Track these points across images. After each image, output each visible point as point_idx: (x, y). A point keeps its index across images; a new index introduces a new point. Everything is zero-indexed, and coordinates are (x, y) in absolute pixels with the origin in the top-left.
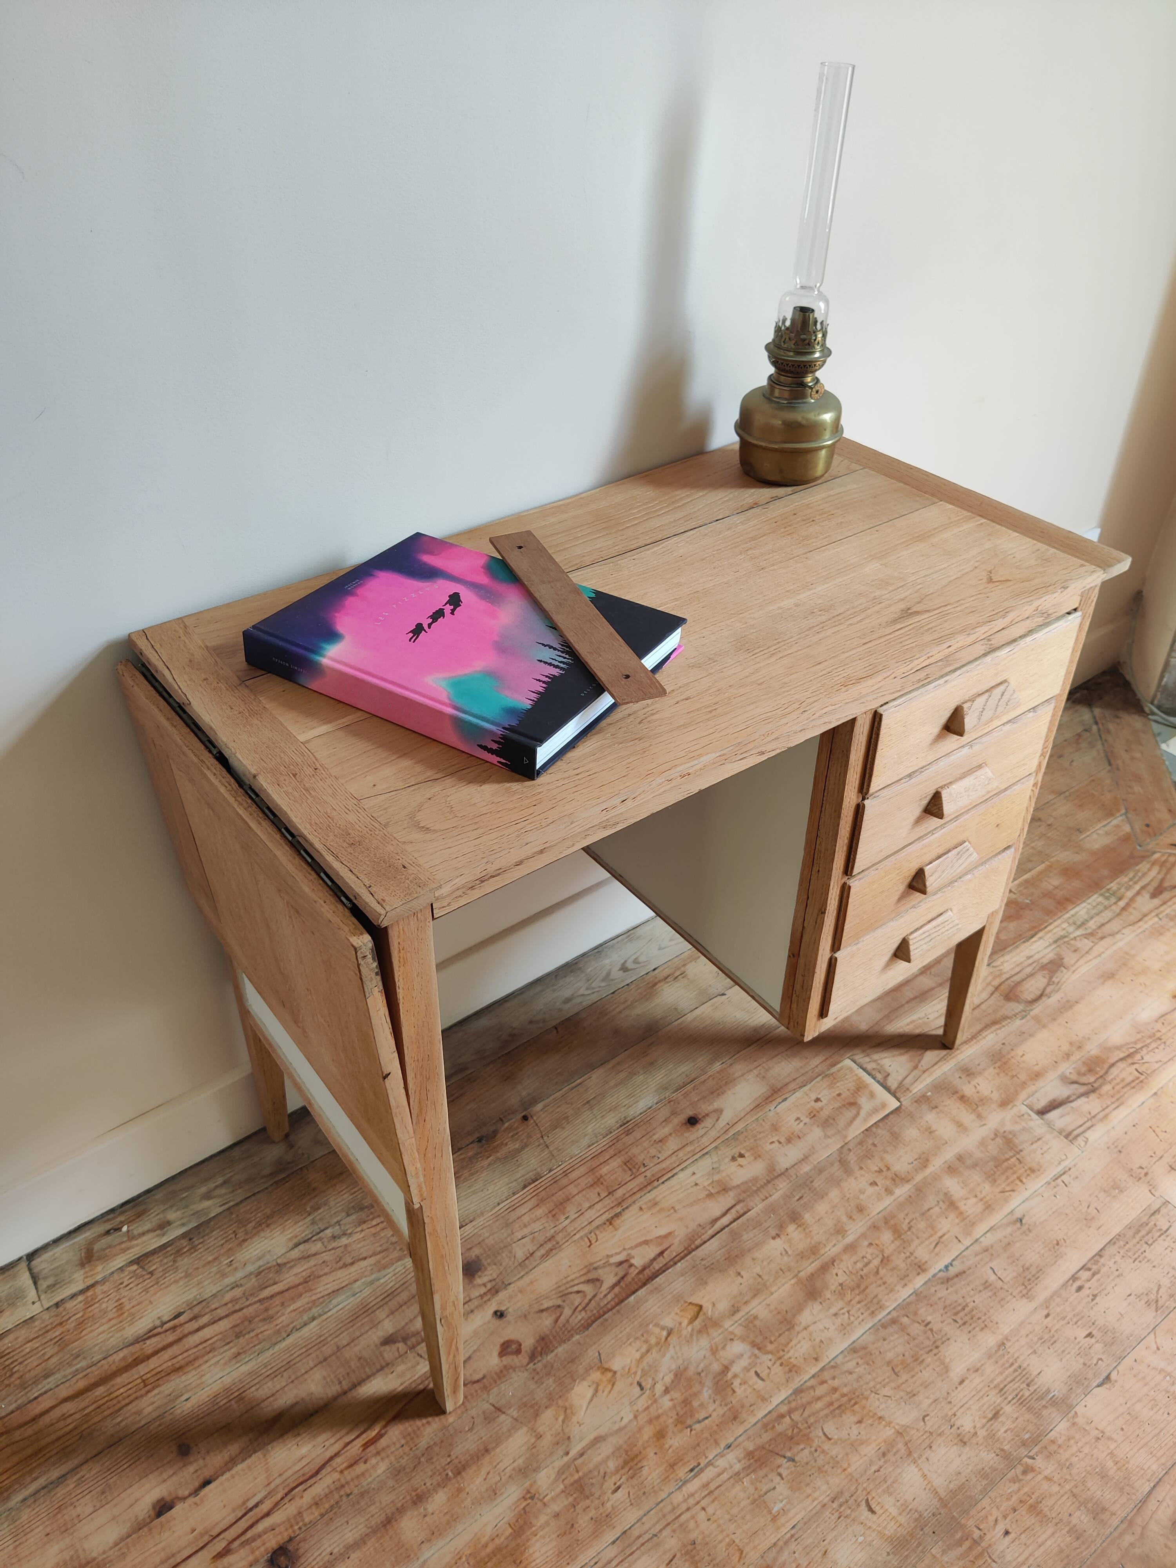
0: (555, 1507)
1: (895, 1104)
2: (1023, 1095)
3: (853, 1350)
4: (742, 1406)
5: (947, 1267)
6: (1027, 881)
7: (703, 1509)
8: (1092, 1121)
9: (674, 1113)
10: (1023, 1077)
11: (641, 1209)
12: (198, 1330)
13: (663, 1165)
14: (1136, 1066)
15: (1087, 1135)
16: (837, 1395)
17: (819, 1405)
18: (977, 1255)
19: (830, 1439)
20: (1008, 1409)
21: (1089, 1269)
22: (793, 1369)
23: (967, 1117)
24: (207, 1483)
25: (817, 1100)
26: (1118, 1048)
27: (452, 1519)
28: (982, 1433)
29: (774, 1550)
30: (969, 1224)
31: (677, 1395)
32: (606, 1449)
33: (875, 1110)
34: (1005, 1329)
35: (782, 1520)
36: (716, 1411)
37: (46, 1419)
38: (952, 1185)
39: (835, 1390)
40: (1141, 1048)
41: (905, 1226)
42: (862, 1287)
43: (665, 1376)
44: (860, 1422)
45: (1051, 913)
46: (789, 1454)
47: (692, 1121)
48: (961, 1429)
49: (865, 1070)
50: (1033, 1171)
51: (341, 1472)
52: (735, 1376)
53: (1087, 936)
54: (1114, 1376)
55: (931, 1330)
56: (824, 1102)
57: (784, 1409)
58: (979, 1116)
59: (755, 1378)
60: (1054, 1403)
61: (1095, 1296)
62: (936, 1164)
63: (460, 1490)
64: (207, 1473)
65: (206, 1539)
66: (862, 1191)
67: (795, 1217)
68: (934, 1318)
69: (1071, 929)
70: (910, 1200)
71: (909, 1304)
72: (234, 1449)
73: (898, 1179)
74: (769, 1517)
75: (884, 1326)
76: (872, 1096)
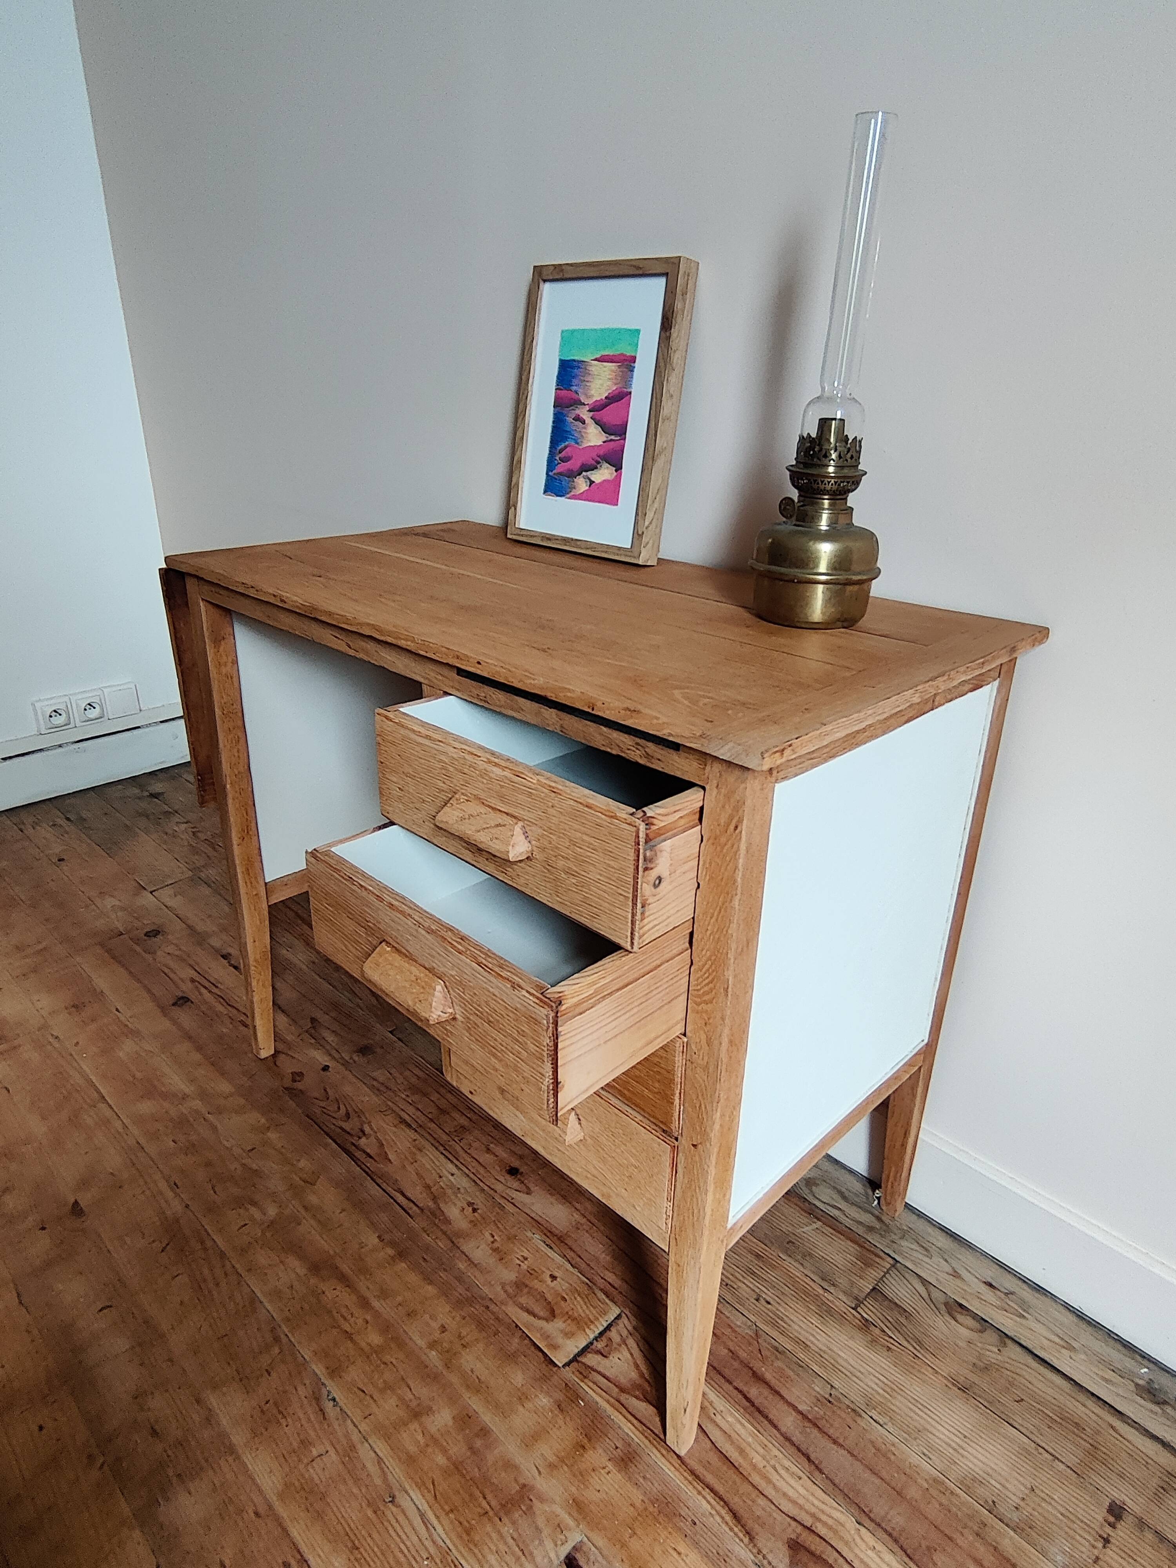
1: (560, 1359)
2: (601, 1541)
3: (253, 1300)
4: (219, 1216)
5: (332, 1399)
7: (144, 1193)
10: (635, 1545)
11: (415, 1140)
13: (461, 1153)
16: (211, 1285)
17: (206, 1271)
18: (346, 1436)
19: (173, 1278)
22: (243, 1251)
23: (547, 1450)
25: (553, 1278)
27: (182, 1064)
30: (387, 1433)
33: (546, 1337)
34: (248, 1458)
36: (220, 1198)
38: (443, 1418)
39: (217, 1284)
41: (387, 1358)
44: (182, 1303)
46: (169, 1248)
47: (513, 1171)
48: (150, 1397)
49: (608, 1328)
50: (468, 1532)
52: (247, 1210)
56: (552, 1285)
57: (209, 1244)
58: (553, 1467)
59: (242, 1225)
62: (472, 1401)
63: (199, 1065)
66: (433, 1317)
67: (402, 1254)
68: (273, 1380)
70: (422, 1366)
71: (294, 1356)
75: (273, 1330)
76: (569, 1335)
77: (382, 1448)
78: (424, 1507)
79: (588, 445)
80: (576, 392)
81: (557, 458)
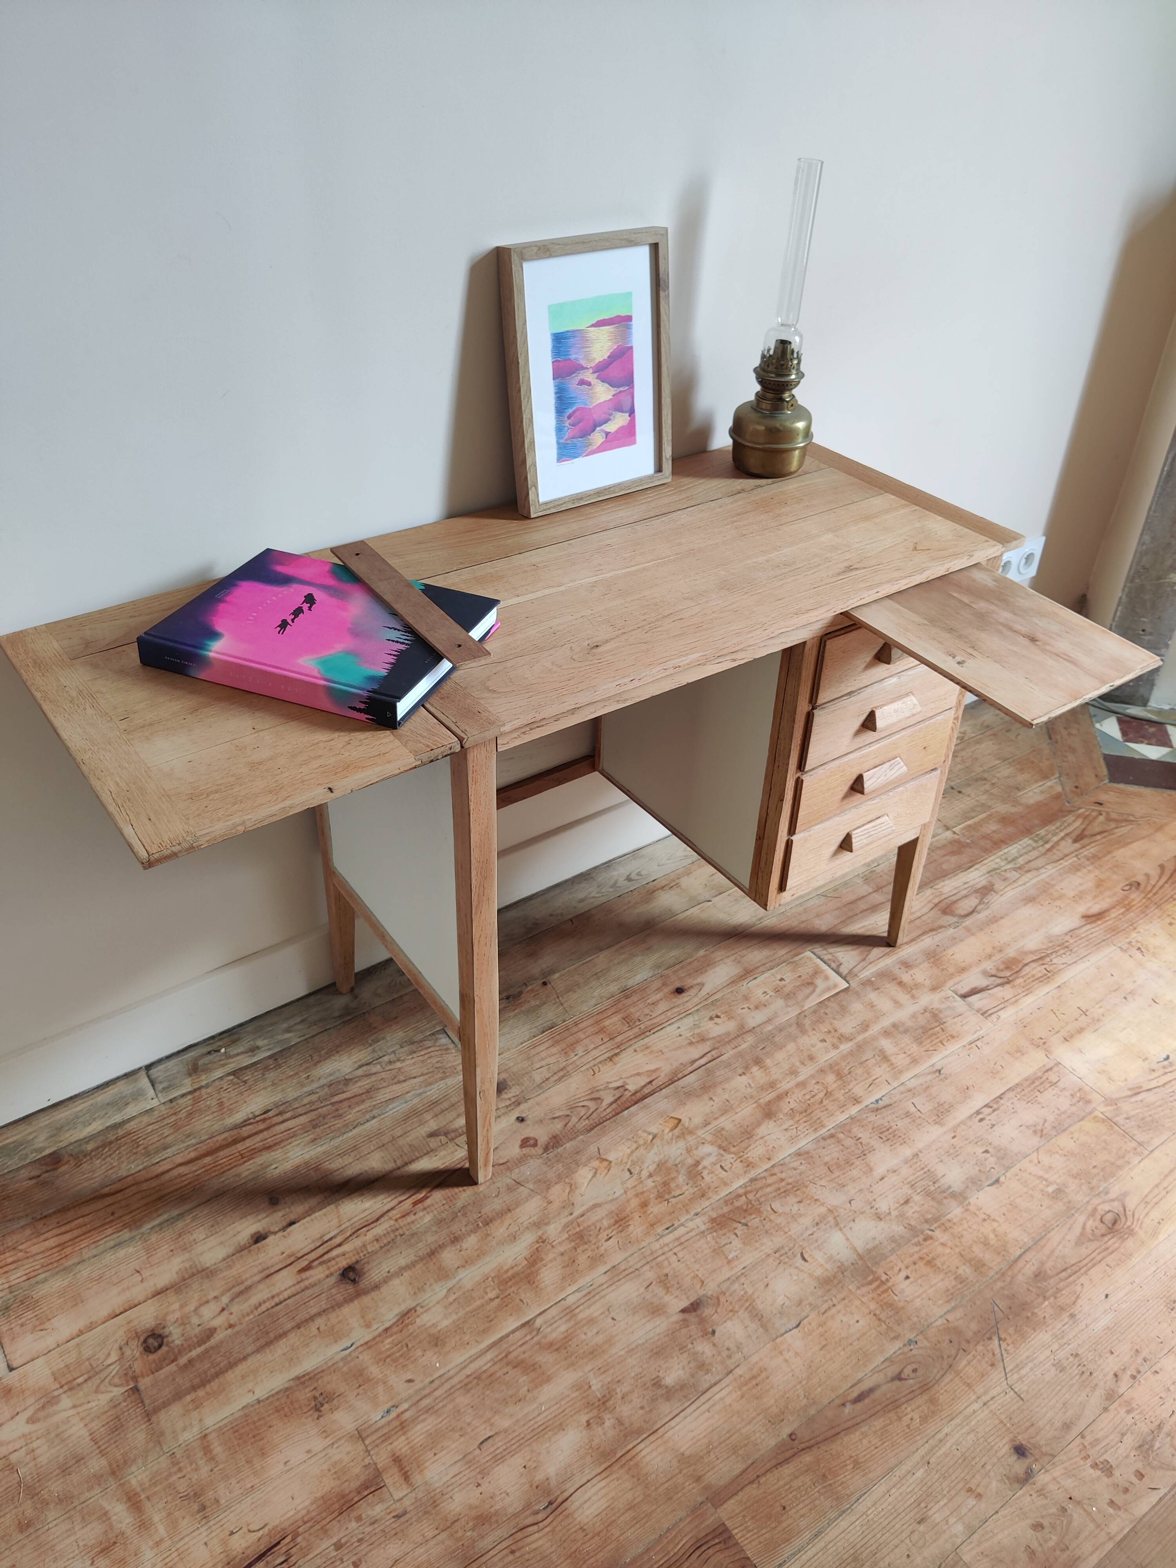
0: (561, 1249)
1: (844, 985)
2: (950, 983)
3: (798, 1154)
4: (709, 1188)
5: (877, 1101)
6: (969, 826)
7: (675, 1254)
8: (1004, 1004)
9: (664, 984)
11: (635, 1051)
12: (283, 1122)
13: (655, 1021)
14: (1045, 966)
15: (999, 1013)
16: (783, 1184)
17: (769, 1189)
18: (902, 1093)
19: (775, 1212)
20: (917, 1198)
21: (991, 1107)
22: (749, 1165)
23: (903, 997)
24: (292, 1223)
25: (782, 980)
26: (1032, 953)
27: (481, 1254)
28: (894, 1213)
29: (728, 1282)
30: (897, 1072)
31: (658, 1179)
32: (601, 1212)
33: (828, 989)
34: (920, 1145)
35: (736, 1263)
36: (689, 1191)
37: (167, 1177)
38: (887, 1044)
39: (782, 1180)
40: (1051, 953)
41: (846, 1072)
42: (809, 1112)
43: (650, 1163)
44: (800, 1202)
45: (987, 851)
46: (743, 1221)
47: (679, 991)
48: (879, 1210)
49: (822, 960)
50: (953, 1037)
51: (396, 1220)
52: (705, 1168)
53: (1015, 869)
54: (1002, 1179)
55: (861, 1143)
56: (787, 981)
57: (741, 1191)
58: (913, 997)
59: (721, 1170)
60: (953, 1195)
61: (993, 1125)
62: (875, 1029)
63: (488, 1235)
64: (292, 1217)
65: (293, 1259)
66: (813, 1046)
67: (758, 1062)
68: (865, 1136)
69: (1003, 864)
70: (851, 1053)
71: (844, 1125)
72: (313, 1202)
73: (843, 1038)
74: (725, 1261)
75: (824, 1139)
76: (827, 978)
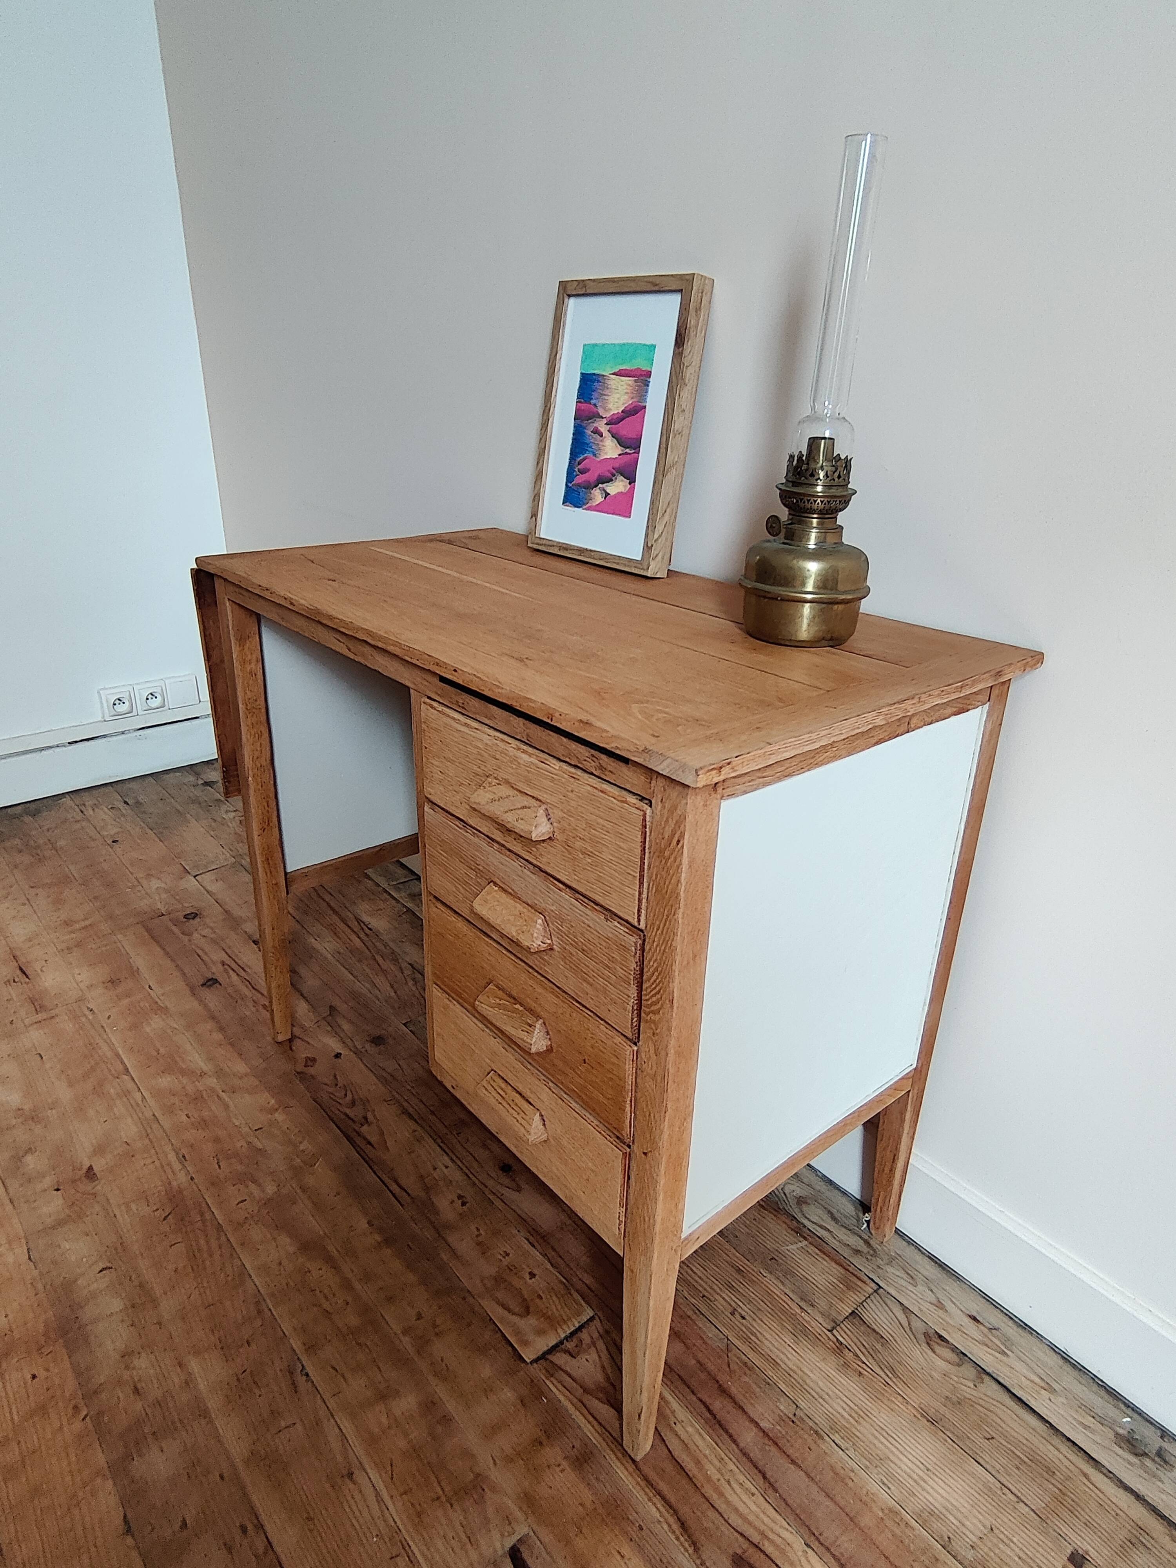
0: (189, 1086)
1: (529, 1355)
2: (547, 1537)
3: (243, 1272)
4: (220, 1190)
5: (306, 1374)
7: (152, 1162)
10: (579, 1543)
11: (415, 1131)
12: (359, 936)
13: (457, 1146)
16: (205, 1255)
17: (202, 1242)
18: (314, 1411)
19: (171, 1246)
21: (265, 1553)
22: (239, 1226)
23: (505, 1442)
27: (203, 1043)
30: (353, 1412)
31: (244, 1150)
32: (218, 1111)
33: (518, 1333)
34: (219, 1423)
36: (223, 1174)
39: (211, 1255)
41: (362, 1340)
42: (302, 1289)
43: (262, 1143)
44: (177, 1271)
46: (171, 1217)
47: (506, 1168)
48: (137, 1356)
49: (580, 1331)
52: (247, 1186)
54: (129, 1540)
55: (241, 1346)
56: (530, 1282)
57: (208, 1216)
59: (241, 1200)
61: (229, 1550)
62: (441, 1391)
63: (219, 1044)
65: (234, 957)
66: (410, 1304)
67: (388, 1241)
68: (252, 1351)
70: (394, 1350)
71: (275, 1329)
73: (423, 1343)
75: (257, 1303)
76: (540, 1332)
77: (347, 1427)
78: (380, 1486)
79: (605, 457)
80: (595, 405)
81: (576, 470)
